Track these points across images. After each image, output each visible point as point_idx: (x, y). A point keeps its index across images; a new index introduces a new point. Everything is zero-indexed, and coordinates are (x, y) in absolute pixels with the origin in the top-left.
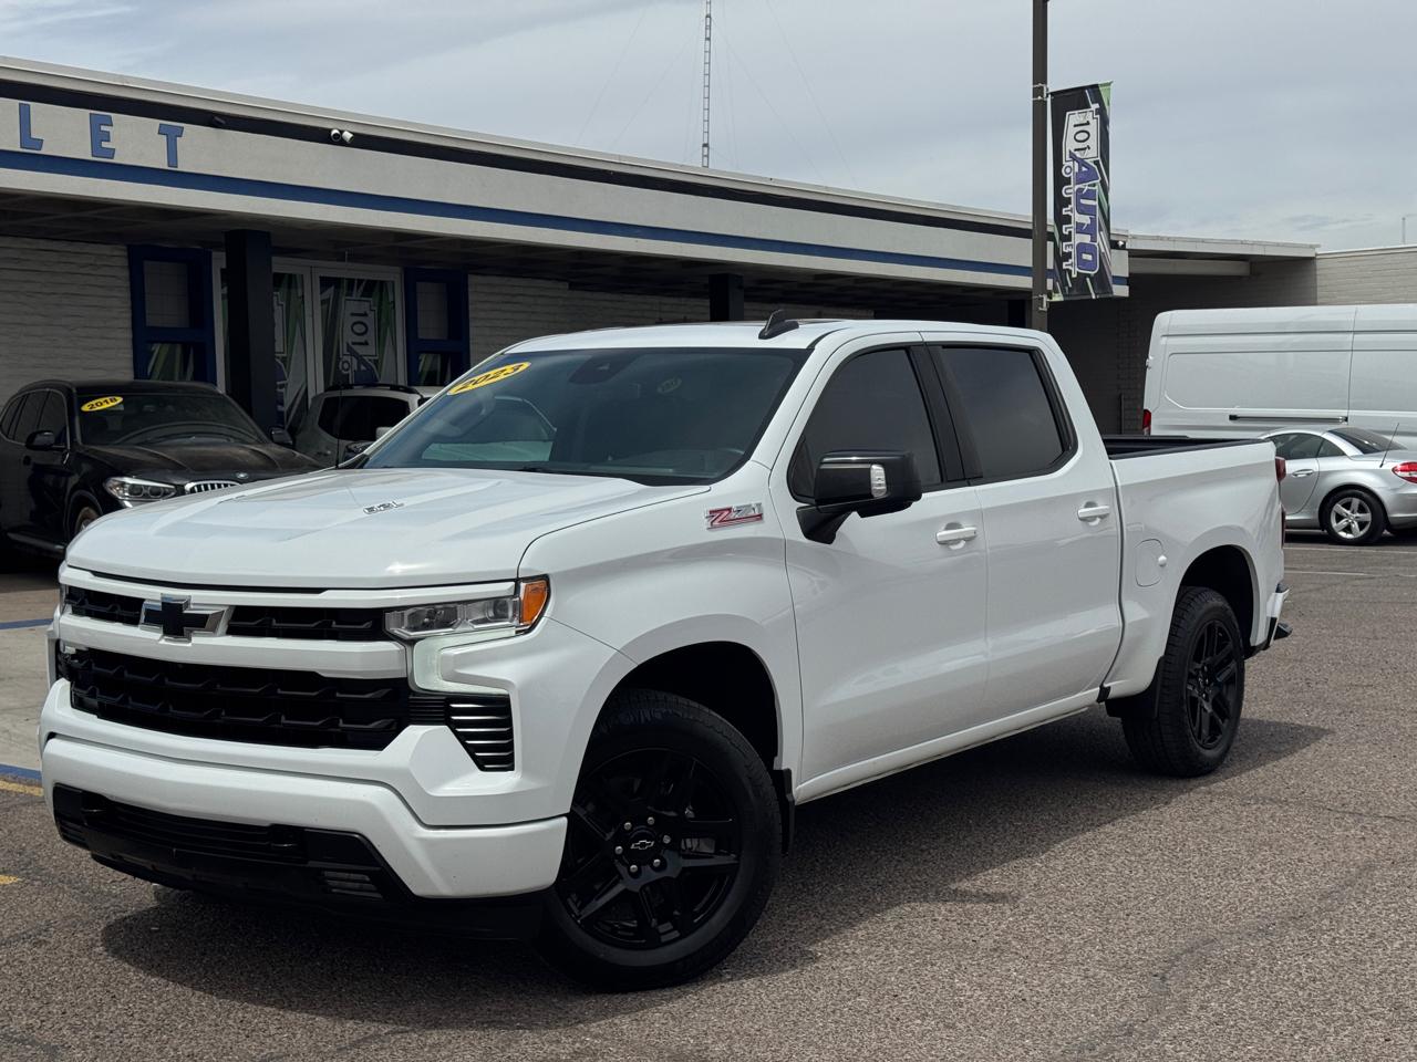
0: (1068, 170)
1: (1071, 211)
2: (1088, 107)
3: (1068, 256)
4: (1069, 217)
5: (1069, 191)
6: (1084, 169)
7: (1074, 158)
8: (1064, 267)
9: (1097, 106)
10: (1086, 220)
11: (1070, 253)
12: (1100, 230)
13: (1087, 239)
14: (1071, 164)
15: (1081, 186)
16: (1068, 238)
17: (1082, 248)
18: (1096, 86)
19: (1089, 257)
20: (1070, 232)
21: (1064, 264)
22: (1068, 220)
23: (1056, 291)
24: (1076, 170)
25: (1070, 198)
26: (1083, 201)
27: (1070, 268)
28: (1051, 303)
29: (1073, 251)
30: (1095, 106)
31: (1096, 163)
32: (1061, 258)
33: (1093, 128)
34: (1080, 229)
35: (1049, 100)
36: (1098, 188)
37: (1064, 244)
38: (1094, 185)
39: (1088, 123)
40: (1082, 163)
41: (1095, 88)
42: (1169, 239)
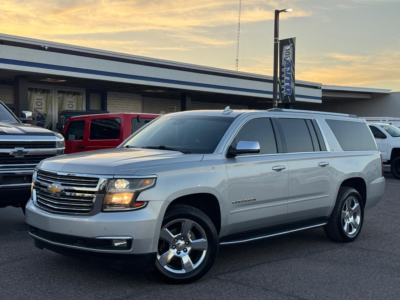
0: (284, 64)
1: (284, 76)
2: (290, 45)
3: (283, 89)
4: (284, 77)
5: (283, 70)
6: (288, 63)
7: (285, 60)
8: (282, 93)
9: (292, 44)
10: (288, 78)
11: (284, 88)
12: (292, 82)
13: (288, 84)
14: (284, 62)
15: (287, 68)
16: (283, 84)
17: (287, 87)
18: (292, 38)
19: (289, 90)
20: (284, 82)
21: (282, 92)
22: (283, 78)
23: (280, 100)
24: (286, 64)
25: (284, 72)
26: (287, 73)
27: (284, 93)
28: (278, 103)
29: (285, 88)
30: (291, 44)
31: (291, 61)
32: (281, 90)
33: (291, 51)
34: (287, 81)
35: (279, 43)
36: (292, 69)
37: (282, 86)
38: (291, 68)
39: (289, 50)
40: (287, 61)
41: (291, 39)
42: (337, 86)
